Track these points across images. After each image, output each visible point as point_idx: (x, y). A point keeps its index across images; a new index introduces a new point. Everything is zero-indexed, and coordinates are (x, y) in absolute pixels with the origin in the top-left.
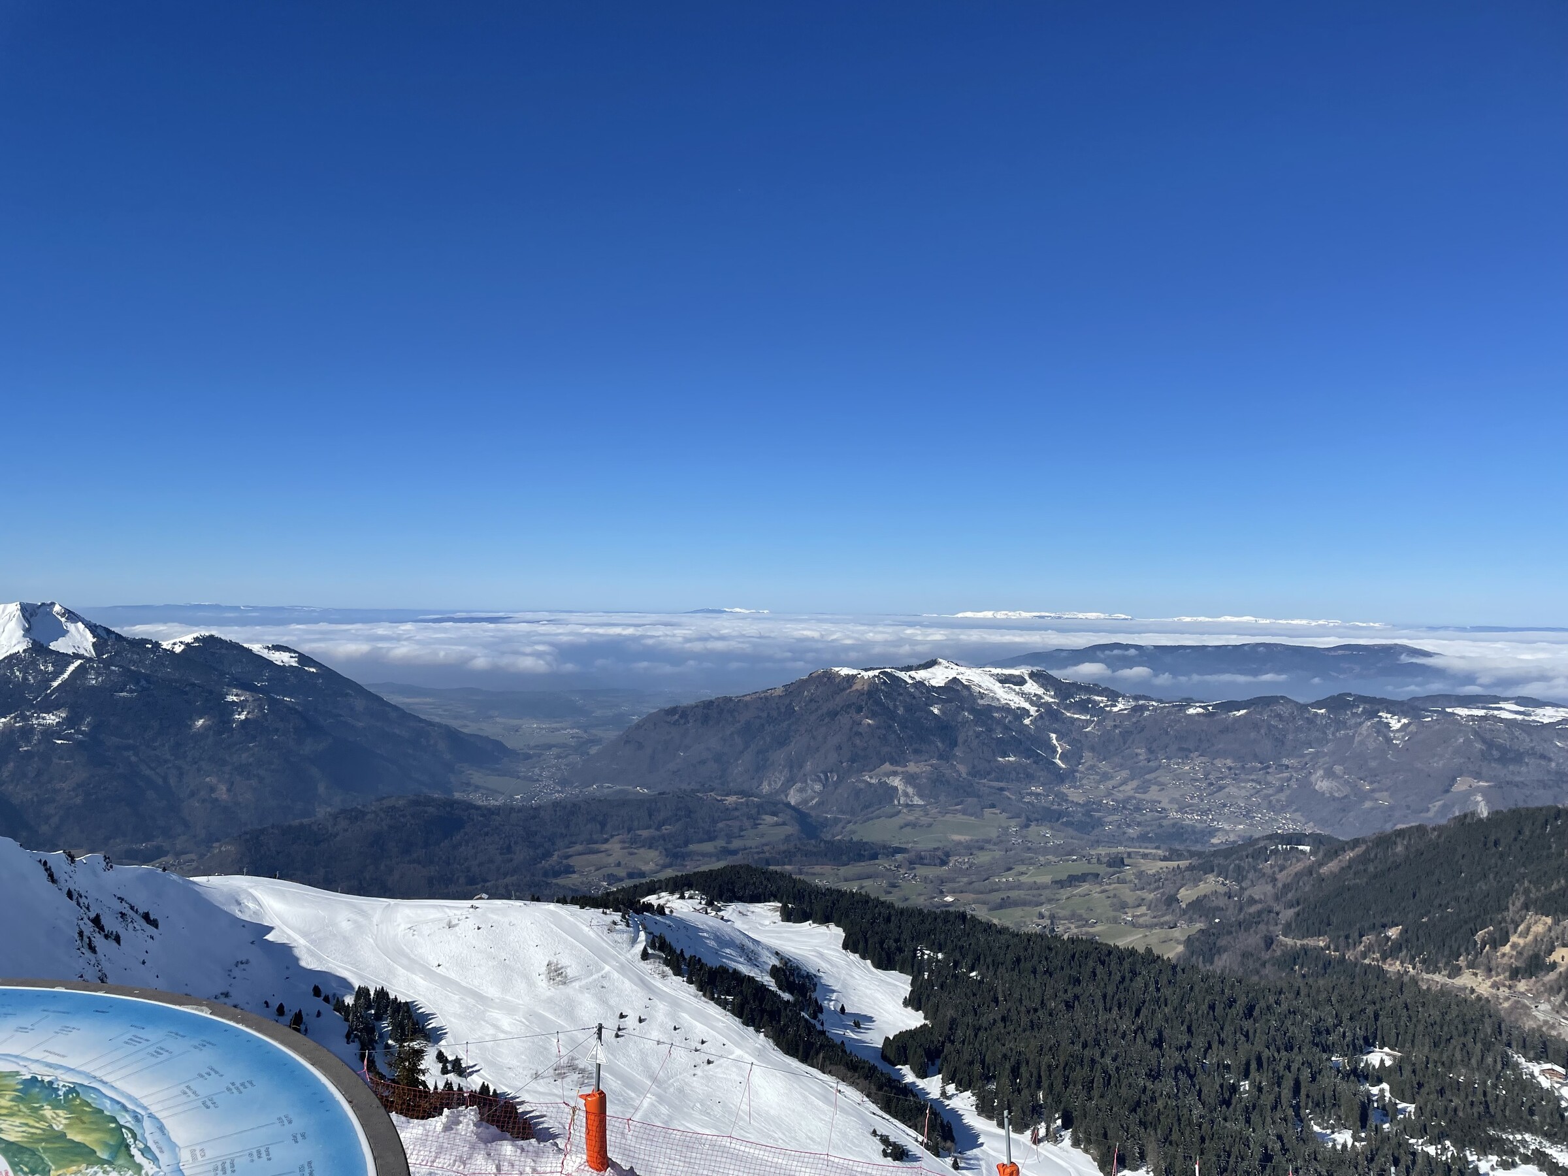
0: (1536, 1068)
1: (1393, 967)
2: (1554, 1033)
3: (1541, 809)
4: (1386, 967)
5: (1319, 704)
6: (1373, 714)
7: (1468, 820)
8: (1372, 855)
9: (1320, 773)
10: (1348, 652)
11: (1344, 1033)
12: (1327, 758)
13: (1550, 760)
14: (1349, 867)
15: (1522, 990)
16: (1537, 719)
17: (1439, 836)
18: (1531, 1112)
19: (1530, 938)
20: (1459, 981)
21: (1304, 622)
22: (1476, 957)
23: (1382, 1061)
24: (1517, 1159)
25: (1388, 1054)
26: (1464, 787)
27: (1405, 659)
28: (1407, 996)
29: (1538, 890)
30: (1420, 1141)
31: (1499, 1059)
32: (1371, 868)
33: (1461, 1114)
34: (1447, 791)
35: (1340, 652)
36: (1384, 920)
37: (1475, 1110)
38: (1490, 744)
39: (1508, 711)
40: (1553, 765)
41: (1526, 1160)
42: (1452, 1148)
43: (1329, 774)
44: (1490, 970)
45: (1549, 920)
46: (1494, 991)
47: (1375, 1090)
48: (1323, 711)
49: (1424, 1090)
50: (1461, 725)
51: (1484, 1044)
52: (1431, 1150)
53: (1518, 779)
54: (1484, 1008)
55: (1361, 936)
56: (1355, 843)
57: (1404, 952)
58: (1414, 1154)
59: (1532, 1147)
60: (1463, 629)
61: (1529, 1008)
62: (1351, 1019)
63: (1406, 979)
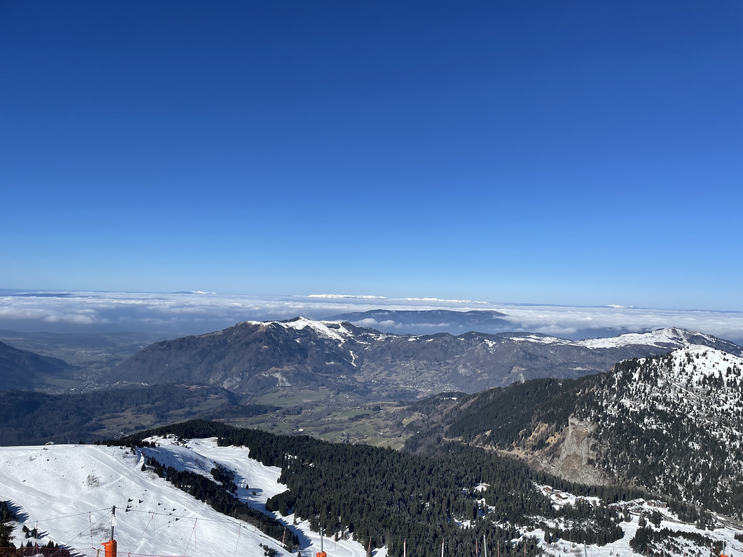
0: (541, 488)
1: (487, 448)
2: (548, 472)
3: (544, 379)
4: (485, 448)
5: (461, 336)
6: (482, 340)
7: (517, 384)
8: (480, 401)
9: (461, 366)
10: (473, 314)
11: (468, 478)
12: (464, 359)
13: (548, 359)
14: (472, 406)
15: (537, 455)
16: (544, 342)
17: (506, 392)
18: (540, 507)
19: (540, 433)
20: (513, 453)
21: (456, 301)
22: (519, 442)
23: (483, 489)
24: (534, 527)
25: (485, 486)
26: (516, 371)
27: (495, 317)
28: (492, 460)
29: (543, 413)
30: (497, 522)
31: (528, 485)
32: (480, 406)
33: (513, 509)
34: (510, 372)
35: (470, 314)
36: (485, 428)
37: (518, 507)
38: (526, 353)
39: (533, 339)
40: (549, 361)
41: (537, 527)
42: (509, 524)
43: (465, 366)
44: (525, 447)
45: (547, 425)
46: (526, 456)
47: (479, 502)
48: (463, 339)
49: (498, 500)
50: (514, 344)
51: (522, 479)
52: (501, 526)
53: (536, 367)
54: (522, 463)
55: (475, 435)
56: (474, 395)
57: (492, 441)
58: (494, 528)
59: (540, 521)
60: (517, 305)
61: (539, 462)
62: (471, 471)
63: (492, 453)
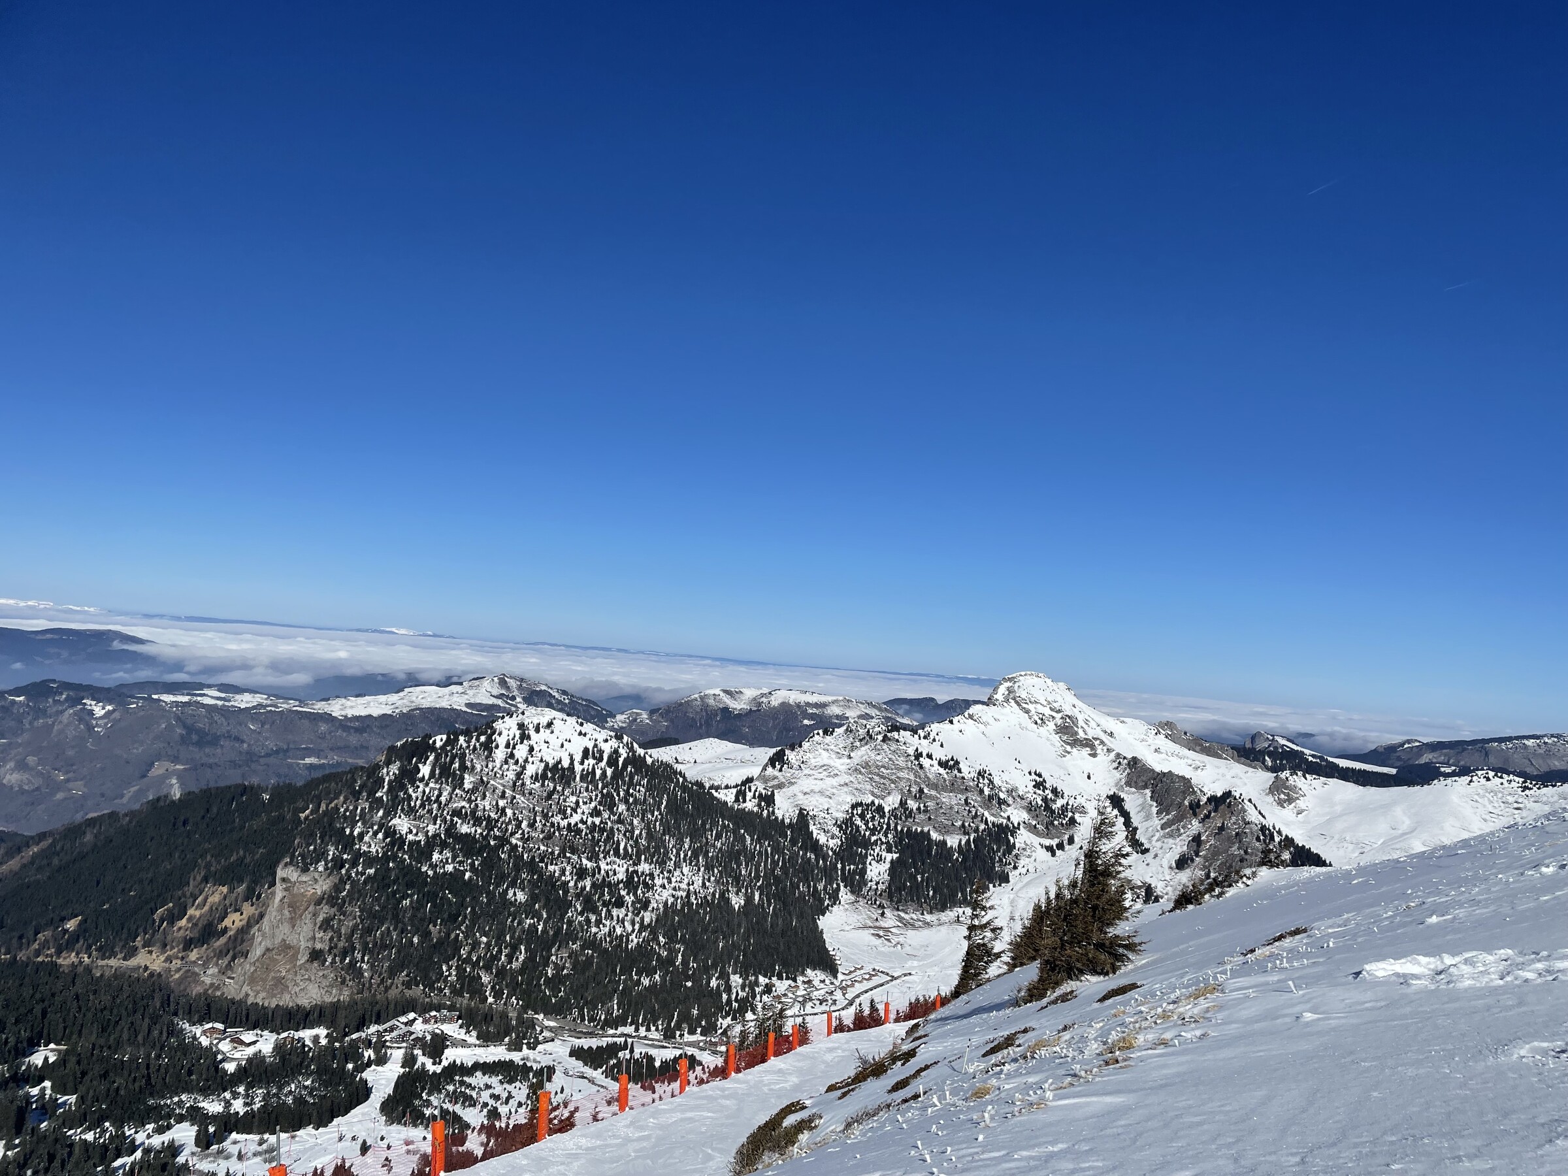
0: (198, 1030)
1: (67, 960)
2: (218, 993)
3: (230, 787)
4: (60, 961)
5: (17, 692)
6: (78, 701)
7: (162, 803)
8: (58, 848)
9: (11, 765)
10: (56, 637)
11: (7, 1039)
12: (20, 750)
13: (243, 742)
14: (32, 863)
15: (194, 959)
16: (236, 704)
17: (130, 821)
18: (190, 1073)
19: (206, 908)
20: (133, 962)
21: (12, 602)
22: (153, 935)
23: (46, 1059)
24: (172, 1121)
25: (52, 1050)
26: (161, 771)
27: (117, 645)
28: (79, 988)
29: (219, 862)
30: (79, 1131)
31: (165, 1029)
32: (56, 861)
33: (122, 1092)
34: (144, 776)
35: (49, 636)
36: (64, 913)
37: (137, 1085)
38: (190, 729)
39: (211, 697)
40: (245, 745)
41: (181, 1119)
42: (111, 1128)
43: (22, 766)
44: (166, 945)
45: (225, 889)
46: (167, 965)
47: (35, 1091)
48: (22, 698)
49: (87, 1078)
50: (164, 710)
51: (151, 1018)
52: (89, 1136)
53: (211, 761)
54: (156, 983)
55: (36, 934)
56: (42, 836)
57: (81, 942)
58: (71, 1145)
59: (188, 1105)
60: (178, 619)
61: (198, 975)
62: (17, 1022)
63: (80, 969)
